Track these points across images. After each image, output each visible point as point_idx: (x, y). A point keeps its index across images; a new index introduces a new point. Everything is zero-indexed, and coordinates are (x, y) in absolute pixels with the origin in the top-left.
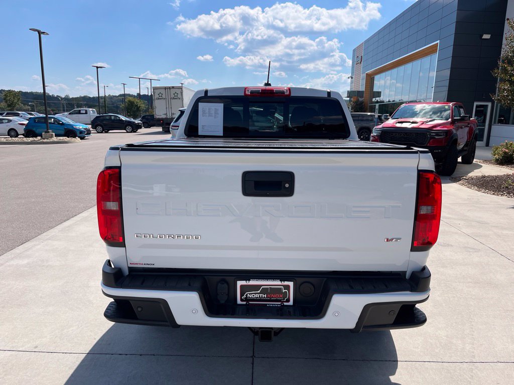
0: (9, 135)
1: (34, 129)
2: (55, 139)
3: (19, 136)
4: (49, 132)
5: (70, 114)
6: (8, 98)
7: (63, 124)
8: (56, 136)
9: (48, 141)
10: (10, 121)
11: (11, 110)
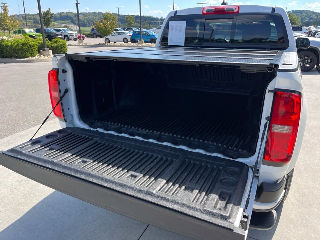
0: (123, 41)
1: (135, 38)
2: (144, 44)
3: (129, 42)
4: (141, 40)
5: (157, 29)
6: (128, 20)
7: (149, 35)
8: (145, 42)
9: (140, 45)
10: (124, 33)
11: (129, 27)
